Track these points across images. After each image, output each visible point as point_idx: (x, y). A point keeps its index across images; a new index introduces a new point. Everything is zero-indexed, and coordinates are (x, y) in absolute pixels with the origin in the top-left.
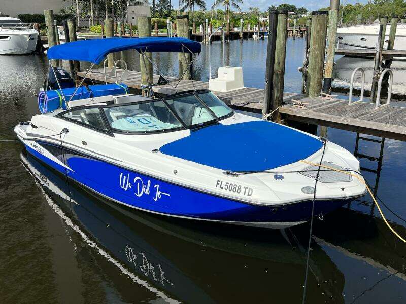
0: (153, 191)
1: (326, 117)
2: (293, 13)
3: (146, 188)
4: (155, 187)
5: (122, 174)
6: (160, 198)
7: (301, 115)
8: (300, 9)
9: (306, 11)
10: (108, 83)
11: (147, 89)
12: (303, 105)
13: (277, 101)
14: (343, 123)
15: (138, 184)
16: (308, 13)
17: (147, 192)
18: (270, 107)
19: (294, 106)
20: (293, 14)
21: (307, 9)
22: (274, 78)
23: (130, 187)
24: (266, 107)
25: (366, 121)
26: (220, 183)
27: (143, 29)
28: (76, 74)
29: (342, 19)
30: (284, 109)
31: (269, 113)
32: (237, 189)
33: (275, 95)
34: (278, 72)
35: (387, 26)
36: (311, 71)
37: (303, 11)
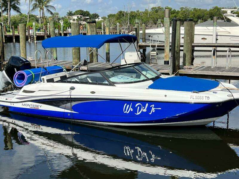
0: (149, 109)
1: (207, 73)
2: (88, 17)
3: (145, 108)
4: (151, 106)
5: (126, 104)
6: (153, 112)
7: (193, 74)
8: (93, 15)
9: (98, 16)
10: (38, 67)
11: (77, 68)
12: (191, 68)
13: (178, 67)
14: (217, 75)
15: (139, 107)
16: (100, 17)
17: (145, 110)
18: (174, 71)
19: (186, 69)
20: (88, 19)
21: (99, 15)
22: (175, 55)
23: (132, 110)
24: (172, 70)
25: (229, 73)
26: (192, 97)
27: (76, 30)
28: (2, 63)
29: (129, 23)
30: (181, 71)
31: (173, 74)
32: (202, 98)
33: (177, 64)
34: (178, 52)
35: (181, 28)
36: (186, 52)
37: (96, 16)
